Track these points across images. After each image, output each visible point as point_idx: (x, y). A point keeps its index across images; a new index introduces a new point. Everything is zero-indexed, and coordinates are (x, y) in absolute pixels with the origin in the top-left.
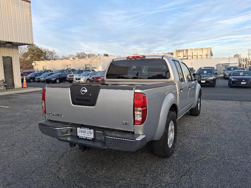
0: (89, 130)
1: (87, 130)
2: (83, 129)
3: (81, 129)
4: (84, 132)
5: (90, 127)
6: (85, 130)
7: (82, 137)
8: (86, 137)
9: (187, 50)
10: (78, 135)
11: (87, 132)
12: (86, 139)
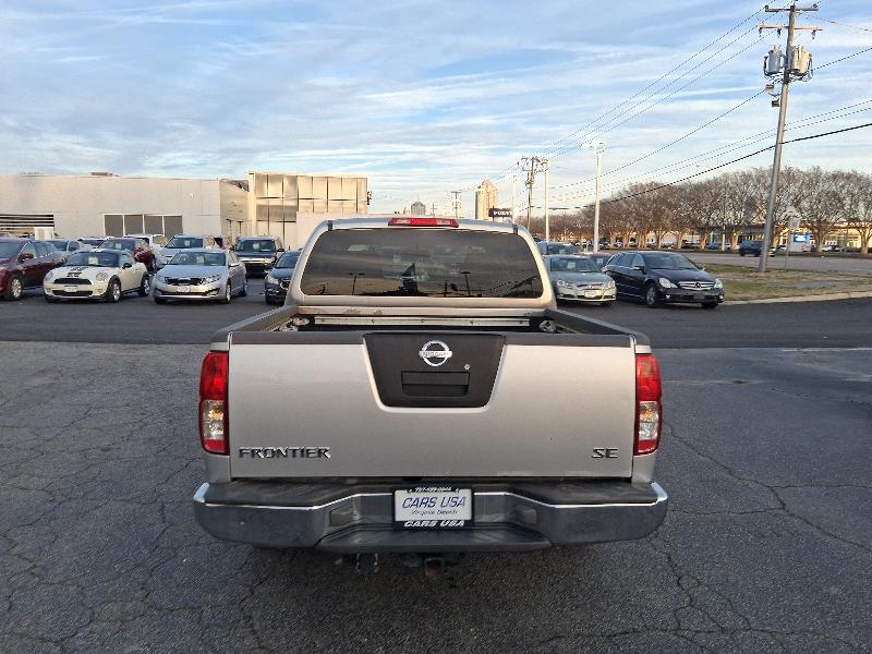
0: (452, 494)
1: (441, 495)
2: (419, 495)
3: (414, 495)
4: (430, 503)
5: (454, 483)
6: (430, 495)
7: (417, 524)
8: (440, 522)
9: (294, 180)
10: (398, 518)
11: (438, 502)
12: (438, 529)
